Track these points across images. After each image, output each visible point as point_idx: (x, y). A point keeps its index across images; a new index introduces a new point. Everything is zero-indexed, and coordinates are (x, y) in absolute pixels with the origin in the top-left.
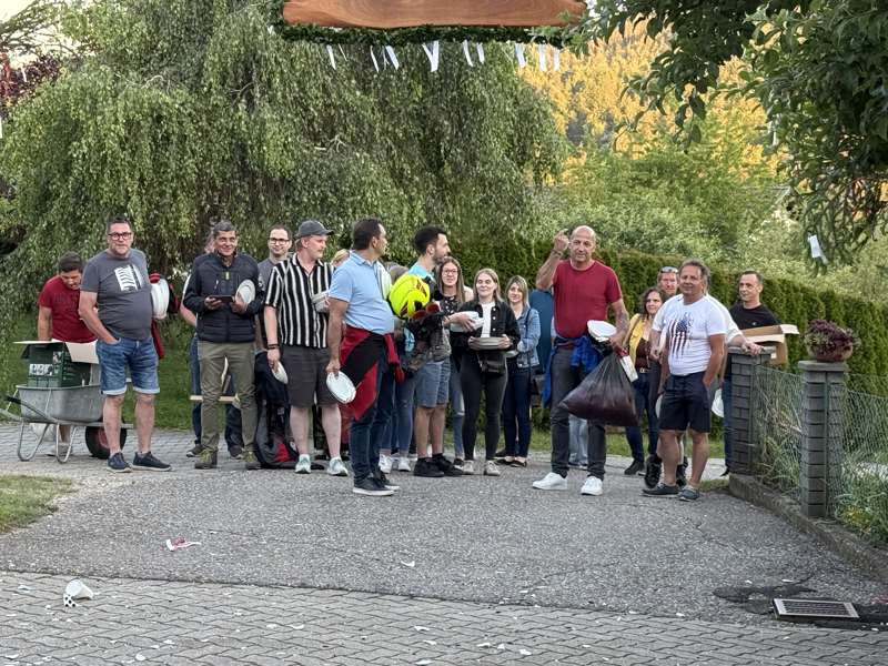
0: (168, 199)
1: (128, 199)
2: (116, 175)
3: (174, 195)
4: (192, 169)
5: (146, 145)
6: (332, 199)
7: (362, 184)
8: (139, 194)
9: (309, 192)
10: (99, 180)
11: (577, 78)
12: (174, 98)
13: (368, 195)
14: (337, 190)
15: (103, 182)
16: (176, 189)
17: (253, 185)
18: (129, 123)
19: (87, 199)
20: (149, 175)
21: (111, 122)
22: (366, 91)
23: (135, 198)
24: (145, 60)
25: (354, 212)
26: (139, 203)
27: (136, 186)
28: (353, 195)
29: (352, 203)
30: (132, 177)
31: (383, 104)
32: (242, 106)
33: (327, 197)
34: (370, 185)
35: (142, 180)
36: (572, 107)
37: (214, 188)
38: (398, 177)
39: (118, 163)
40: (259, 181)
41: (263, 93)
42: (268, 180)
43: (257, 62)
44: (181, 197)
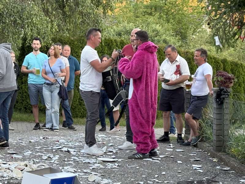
6: (19, 21)
7: (31, 15)
9: (9, 18)
13: (34, 19)
14: (21, 17)
25: (28, 27)
28: (28, 19)
29: (27, 23)
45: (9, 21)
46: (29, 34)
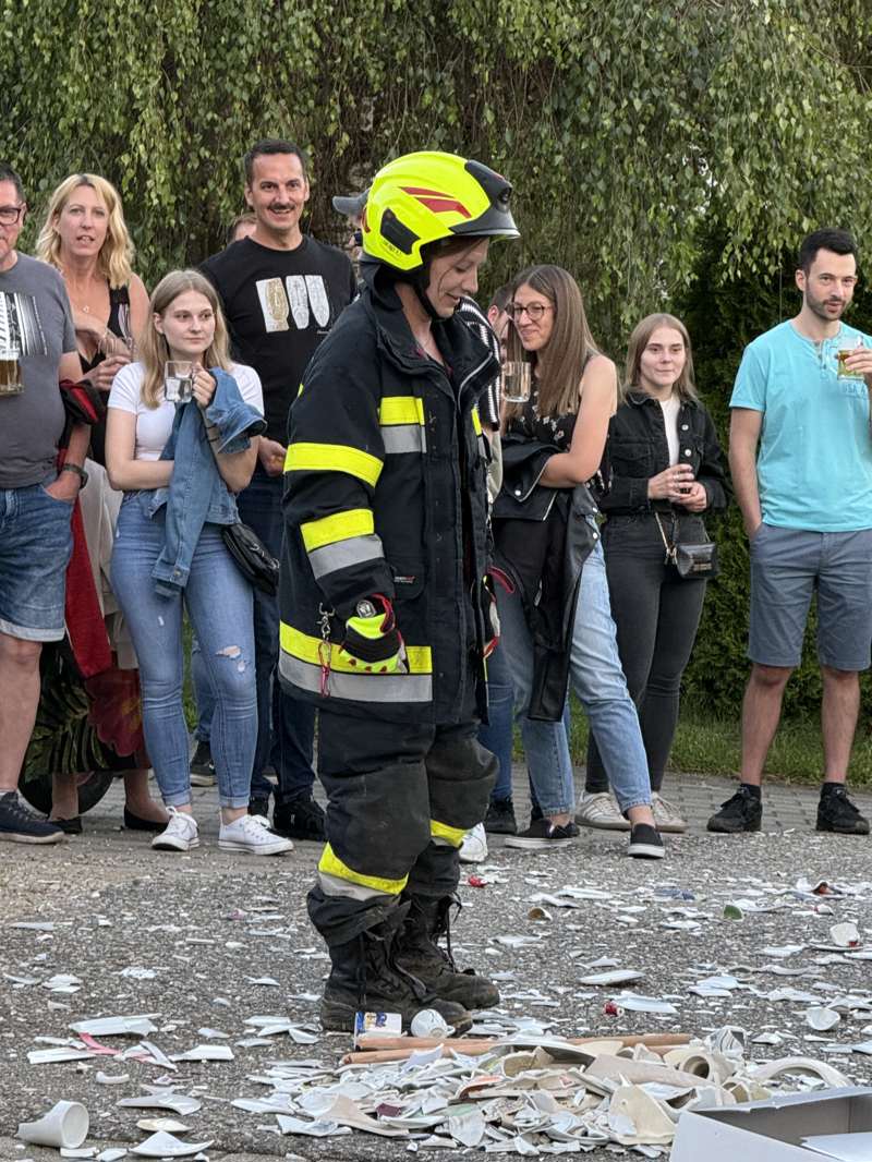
0: (238, 117)
1: (133, 116)
2: (100, 52)
3: (255, 107)
4: (305, 37)
6: (681, 120)
7: (762, 78)
8: (161, 103)
9: (617, 101)
10: (57, 66)
13: (778, 109)
14: (695, 95)
15: (66, 69)
16: (262, 90)
17: (466, 81)
19: (24, 117)
20: (189, 55)
23: (150, 115)
25: (737, 158)
26: (161, 129)
27: (154, 83)
28: (738, 108)
29: (734, 131)
30: (143, 56)
33: (665, 114)
34: (784, 80)
35: (169, 65)
37: (360, 85)
39: (108, 17)
40: (483, 71)
42: (505, 67)
44: (274, 109)
45: (617, 122)
46: (740, 206)
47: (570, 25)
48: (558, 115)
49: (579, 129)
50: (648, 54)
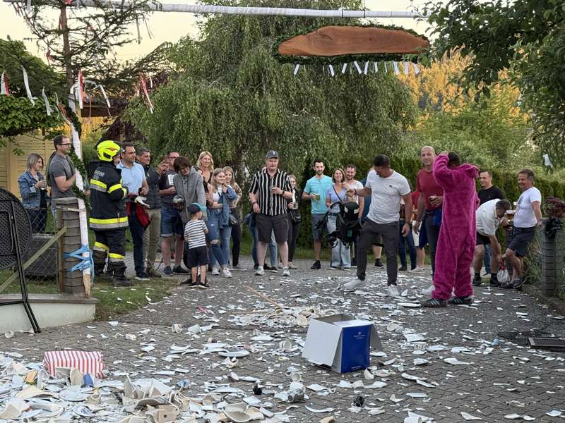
0: (221, 141)
1: (202, 142)
2: (195, 131)
3: (224, 140)
4: (233, 127)
5: (210, 115)
6: (302, 140)
7: (316, 132)
8: (207, 139)
9: (290, 137)
10: (188, 133)
11: (424, 75)
12: (223, 92)
13: (319, 138)
14: (304, 136)
16: (225, 137)
17: (262, 134)
18: (202, 105)
19: (182, 142)
20: (212, 130)
21: (193, 105)
22: (318, 86)
23: (205, 142)
24: (209, 73)
25: (312, 147)
27: (205, 136)
28: (312, 138)
29: (312, 142)
30: (203, 131)
31: (326, 92)
32: (257, 95)
33: (299, 139)
34: (320, 132)
35: (208, 133)
36: (421, 90)
37: (243, 135)
38: (335, 129)
39: (197, 124)
40: (265, 132)
41: (267, 89)
42: (270, 131)
43: (265, 73)
44: (227, 140)
45: (290, 141)
46: (313, 155)
47: (281, 123)
48: (279, 140)
49: (283, 142)
50: (296, 128)
